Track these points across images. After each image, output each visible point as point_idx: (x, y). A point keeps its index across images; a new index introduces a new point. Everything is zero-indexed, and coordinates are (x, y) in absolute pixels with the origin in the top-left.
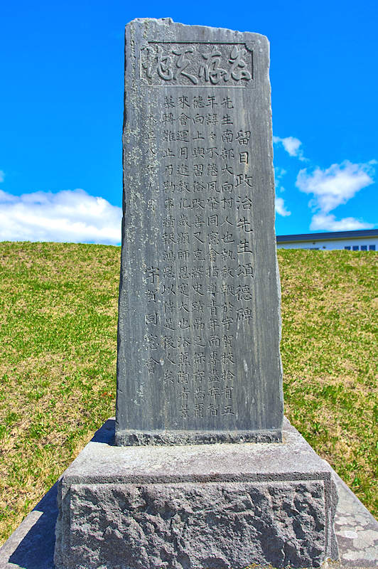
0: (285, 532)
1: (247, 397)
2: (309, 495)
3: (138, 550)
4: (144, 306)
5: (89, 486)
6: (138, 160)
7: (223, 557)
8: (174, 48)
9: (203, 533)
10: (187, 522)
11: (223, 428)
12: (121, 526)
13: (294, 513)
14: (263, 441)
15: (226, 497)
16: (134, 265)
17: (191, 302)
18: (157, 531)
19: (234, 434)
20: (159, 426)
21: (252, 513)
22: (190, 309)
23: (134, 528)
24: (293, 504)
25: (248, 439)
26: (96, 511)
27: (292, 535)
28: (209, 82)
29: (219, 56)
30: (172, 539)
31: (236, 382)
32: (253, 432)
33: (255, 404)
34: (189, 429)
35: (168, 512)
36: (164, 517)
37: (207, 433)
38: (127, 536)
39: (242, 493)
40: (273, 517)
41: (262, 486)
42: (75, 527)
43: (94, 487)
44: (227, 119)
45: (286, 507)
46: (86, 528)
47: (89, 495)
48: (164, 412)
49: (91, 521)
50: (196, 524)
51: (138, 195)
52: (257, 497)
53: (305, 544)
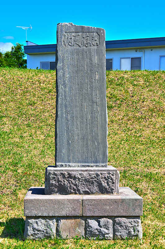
0: (104, 184)
1: (97, 153)
2: (111, 175)
3: (67, 188)
4: (64, 124)
5: (55, 172)
6: (62, 75)
7: (89, 191)
8: (73, 34)
9: (84, 184)
10: (80, 181)
11: (89, 163)
12: (63, 182)
13: (107, 179)
14: (101, 167)
15: (90, 175)
16: (61, 110)
17: (79, 123)
18: (72, 183)
19: (92, 164)
20: (69, 162)
21: (96, 179)
22: (79, 125)
23: (66, 182)
24: (107, 177)
25: (97, 166)
26: (56, 178)
27: (106, 185)
28: (85, 47)
29: (88, 37)
30: (76, 185)
31: (93, 148)
32: (98, 164)
33: (99, 156)
34: (79, 163)
35: (75, 178)
36: (74, 180)
37: (84, 164)
38: (64, 184)
39: (94, 174)
40: (101, 180)
41: (99, 173)
42: (51, 182)
43: (56, 172)
44: (91, 59)
45: (105, 178)
46: (54, 182)
47: (55, 174)
48: (71, 158)
49: (55, 181)
50: (82, 182)
51: (62, 87)
52: (97, 175)
53: (109, 187)
